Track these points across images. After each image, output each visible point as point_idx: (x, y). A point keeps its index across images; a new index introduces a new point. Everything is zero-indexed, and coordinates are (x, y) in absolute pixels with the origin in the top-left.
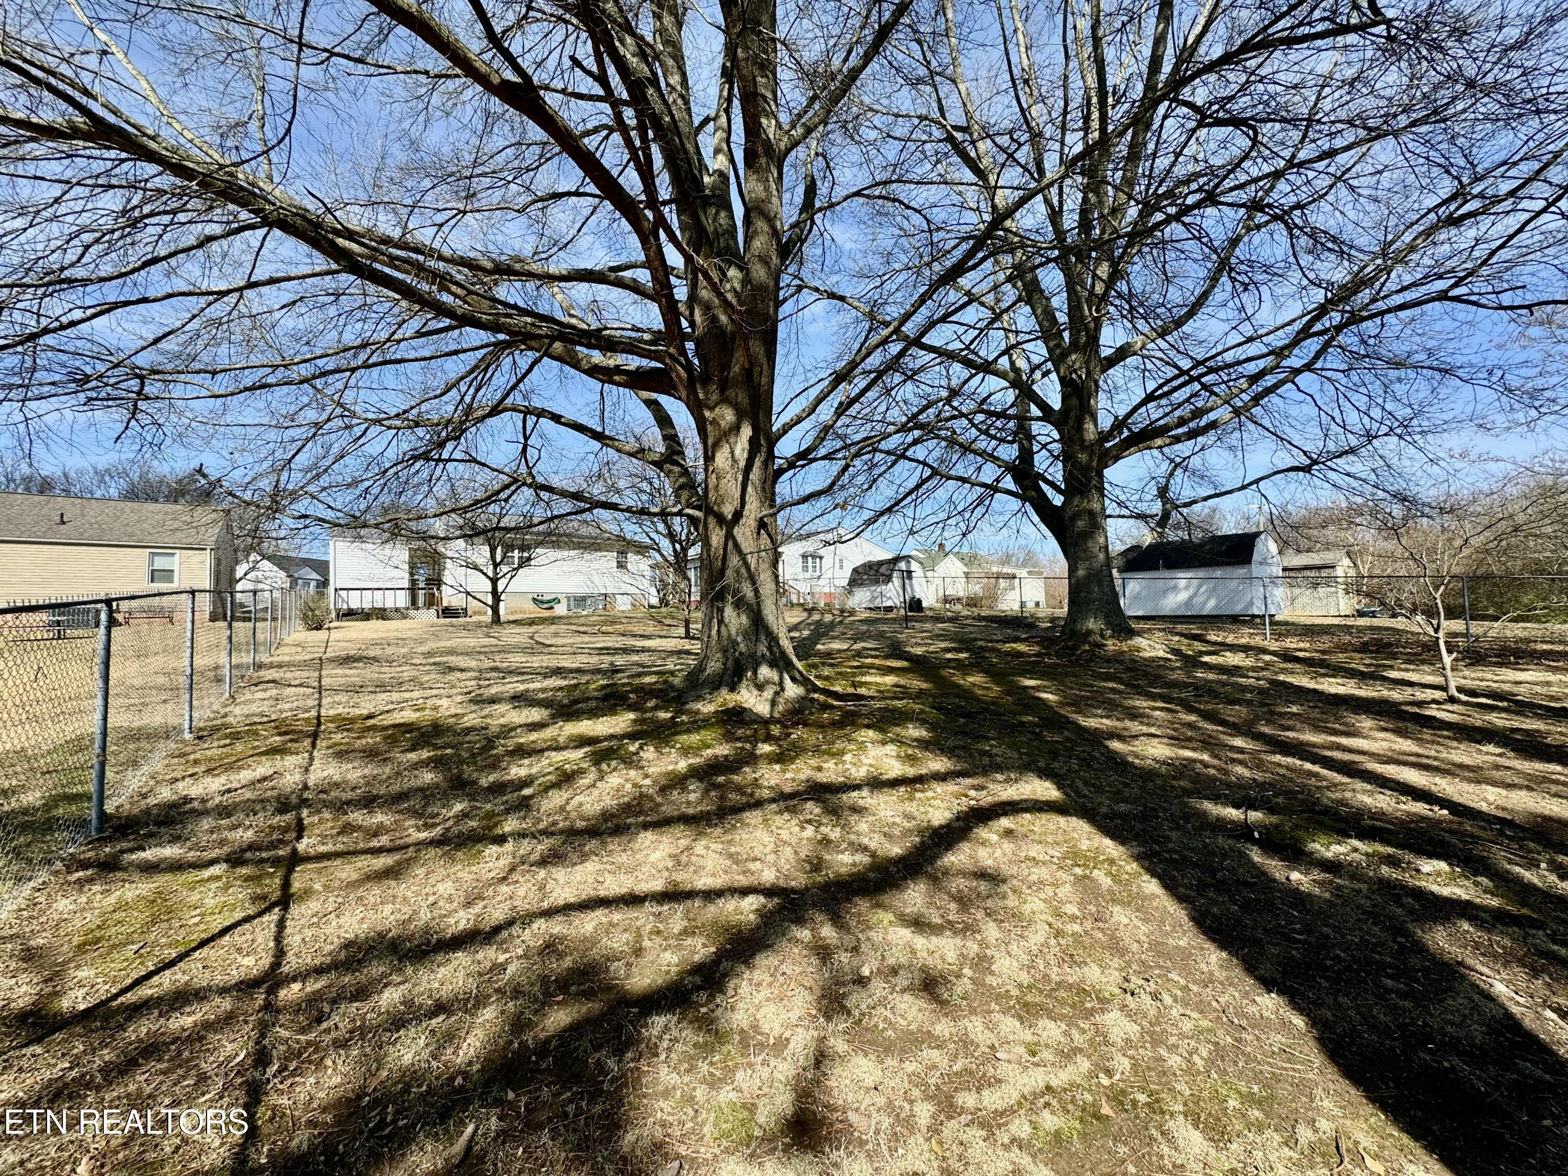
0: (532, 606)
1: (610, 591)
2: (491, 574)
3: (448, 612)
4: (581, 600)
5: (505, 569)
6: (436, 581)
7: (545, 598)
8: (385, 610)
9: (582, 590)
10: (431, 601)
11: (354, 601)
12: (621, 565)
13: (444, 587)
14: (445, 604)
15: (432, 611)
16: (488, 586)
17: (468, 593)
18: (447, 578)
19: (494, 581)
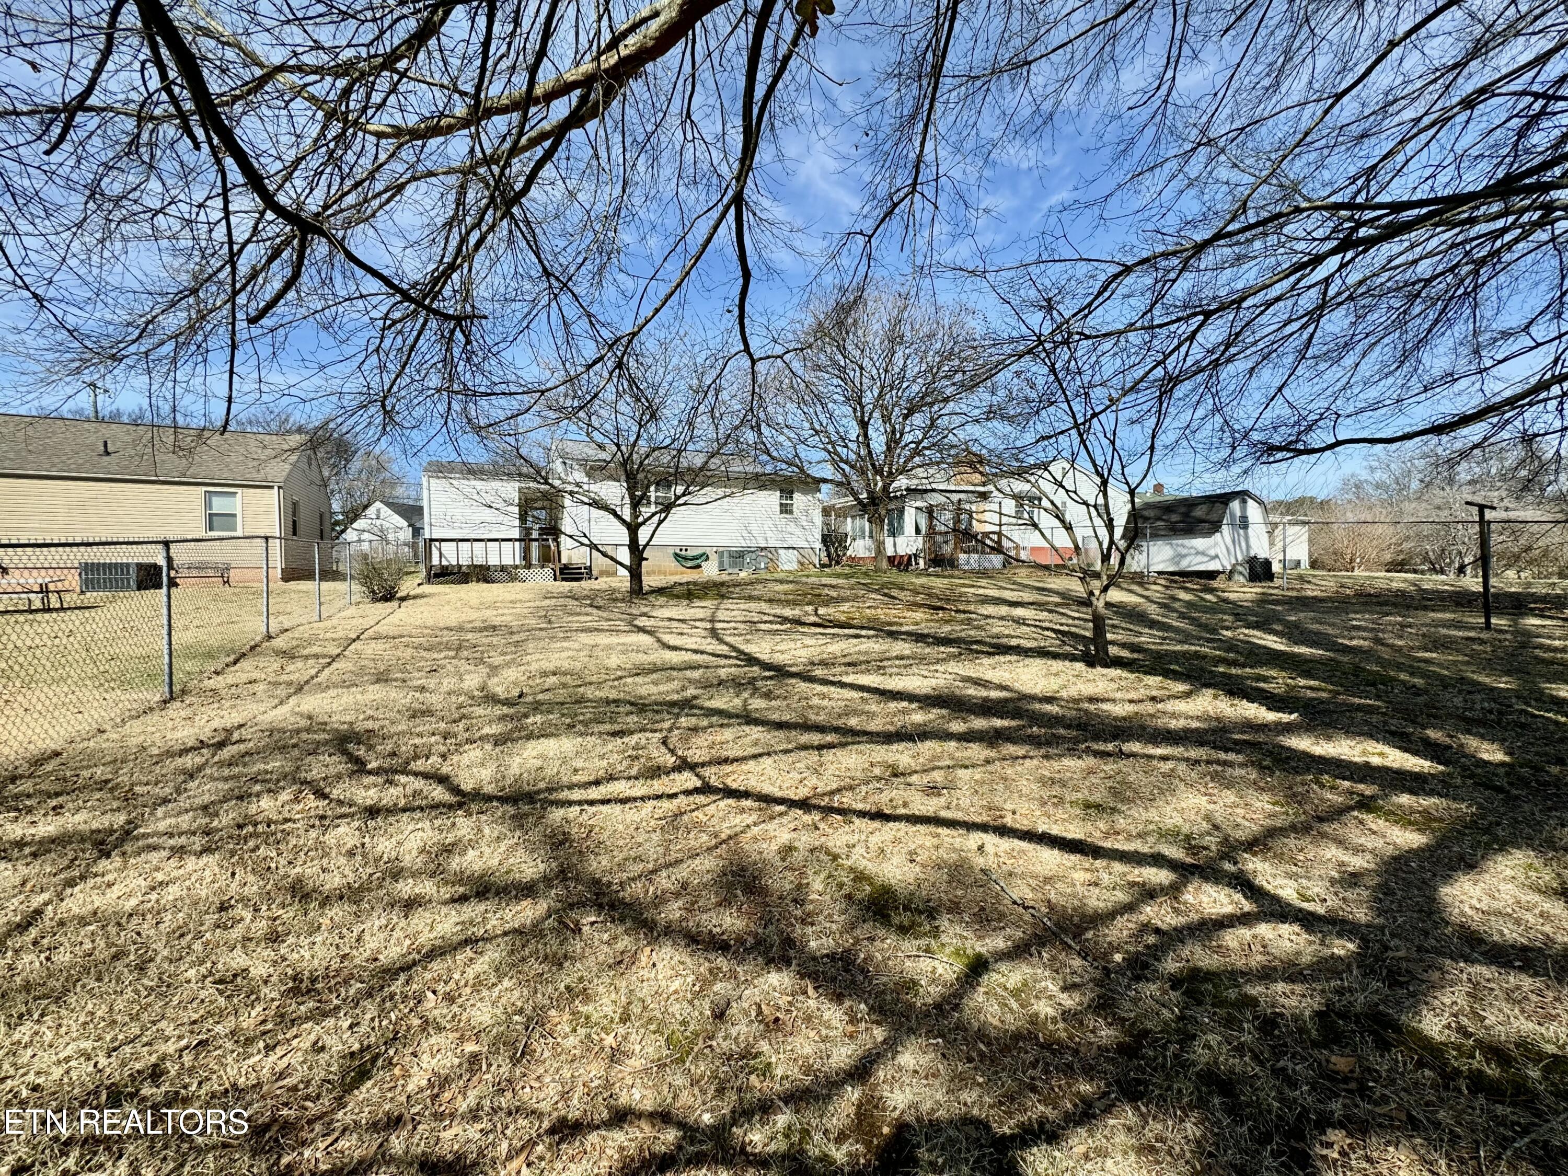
0: (673, 564)
1: (772, 543)
2: (627, 518)
3: (568, 573)
4: (738, 557)
5: (646, 511)
6: (553, 531)
7: (691, 553)
8: (488, 568)
9: (737, 542)
10: (546, 558)
11: (450, 555)
12: (786, 509)
13: (563, 538)
14: (564, 561)
15: (548, 571)
16: (623, 535)
17: (593, 547)
18: (567, 526)
19: (633, 529)
